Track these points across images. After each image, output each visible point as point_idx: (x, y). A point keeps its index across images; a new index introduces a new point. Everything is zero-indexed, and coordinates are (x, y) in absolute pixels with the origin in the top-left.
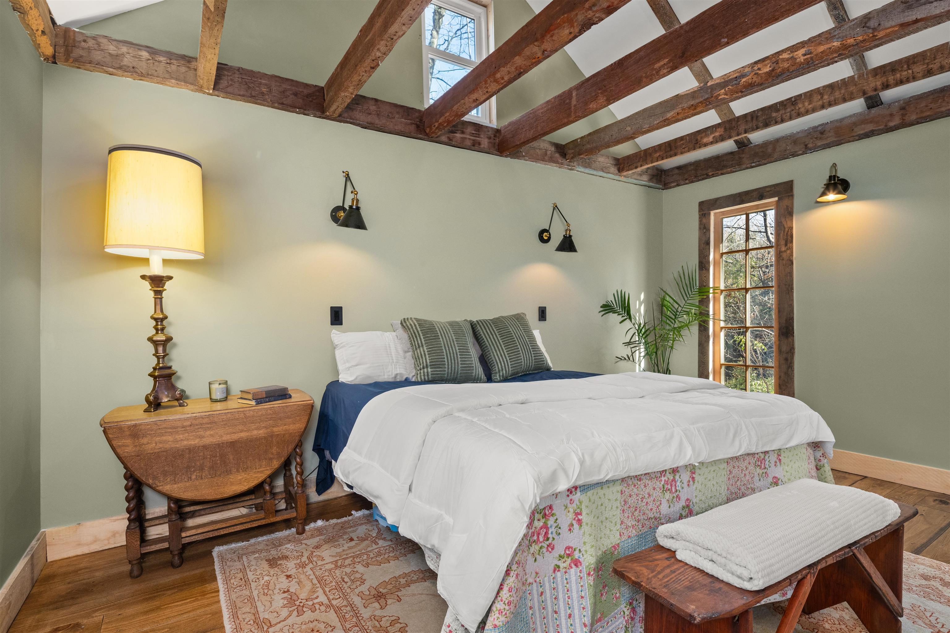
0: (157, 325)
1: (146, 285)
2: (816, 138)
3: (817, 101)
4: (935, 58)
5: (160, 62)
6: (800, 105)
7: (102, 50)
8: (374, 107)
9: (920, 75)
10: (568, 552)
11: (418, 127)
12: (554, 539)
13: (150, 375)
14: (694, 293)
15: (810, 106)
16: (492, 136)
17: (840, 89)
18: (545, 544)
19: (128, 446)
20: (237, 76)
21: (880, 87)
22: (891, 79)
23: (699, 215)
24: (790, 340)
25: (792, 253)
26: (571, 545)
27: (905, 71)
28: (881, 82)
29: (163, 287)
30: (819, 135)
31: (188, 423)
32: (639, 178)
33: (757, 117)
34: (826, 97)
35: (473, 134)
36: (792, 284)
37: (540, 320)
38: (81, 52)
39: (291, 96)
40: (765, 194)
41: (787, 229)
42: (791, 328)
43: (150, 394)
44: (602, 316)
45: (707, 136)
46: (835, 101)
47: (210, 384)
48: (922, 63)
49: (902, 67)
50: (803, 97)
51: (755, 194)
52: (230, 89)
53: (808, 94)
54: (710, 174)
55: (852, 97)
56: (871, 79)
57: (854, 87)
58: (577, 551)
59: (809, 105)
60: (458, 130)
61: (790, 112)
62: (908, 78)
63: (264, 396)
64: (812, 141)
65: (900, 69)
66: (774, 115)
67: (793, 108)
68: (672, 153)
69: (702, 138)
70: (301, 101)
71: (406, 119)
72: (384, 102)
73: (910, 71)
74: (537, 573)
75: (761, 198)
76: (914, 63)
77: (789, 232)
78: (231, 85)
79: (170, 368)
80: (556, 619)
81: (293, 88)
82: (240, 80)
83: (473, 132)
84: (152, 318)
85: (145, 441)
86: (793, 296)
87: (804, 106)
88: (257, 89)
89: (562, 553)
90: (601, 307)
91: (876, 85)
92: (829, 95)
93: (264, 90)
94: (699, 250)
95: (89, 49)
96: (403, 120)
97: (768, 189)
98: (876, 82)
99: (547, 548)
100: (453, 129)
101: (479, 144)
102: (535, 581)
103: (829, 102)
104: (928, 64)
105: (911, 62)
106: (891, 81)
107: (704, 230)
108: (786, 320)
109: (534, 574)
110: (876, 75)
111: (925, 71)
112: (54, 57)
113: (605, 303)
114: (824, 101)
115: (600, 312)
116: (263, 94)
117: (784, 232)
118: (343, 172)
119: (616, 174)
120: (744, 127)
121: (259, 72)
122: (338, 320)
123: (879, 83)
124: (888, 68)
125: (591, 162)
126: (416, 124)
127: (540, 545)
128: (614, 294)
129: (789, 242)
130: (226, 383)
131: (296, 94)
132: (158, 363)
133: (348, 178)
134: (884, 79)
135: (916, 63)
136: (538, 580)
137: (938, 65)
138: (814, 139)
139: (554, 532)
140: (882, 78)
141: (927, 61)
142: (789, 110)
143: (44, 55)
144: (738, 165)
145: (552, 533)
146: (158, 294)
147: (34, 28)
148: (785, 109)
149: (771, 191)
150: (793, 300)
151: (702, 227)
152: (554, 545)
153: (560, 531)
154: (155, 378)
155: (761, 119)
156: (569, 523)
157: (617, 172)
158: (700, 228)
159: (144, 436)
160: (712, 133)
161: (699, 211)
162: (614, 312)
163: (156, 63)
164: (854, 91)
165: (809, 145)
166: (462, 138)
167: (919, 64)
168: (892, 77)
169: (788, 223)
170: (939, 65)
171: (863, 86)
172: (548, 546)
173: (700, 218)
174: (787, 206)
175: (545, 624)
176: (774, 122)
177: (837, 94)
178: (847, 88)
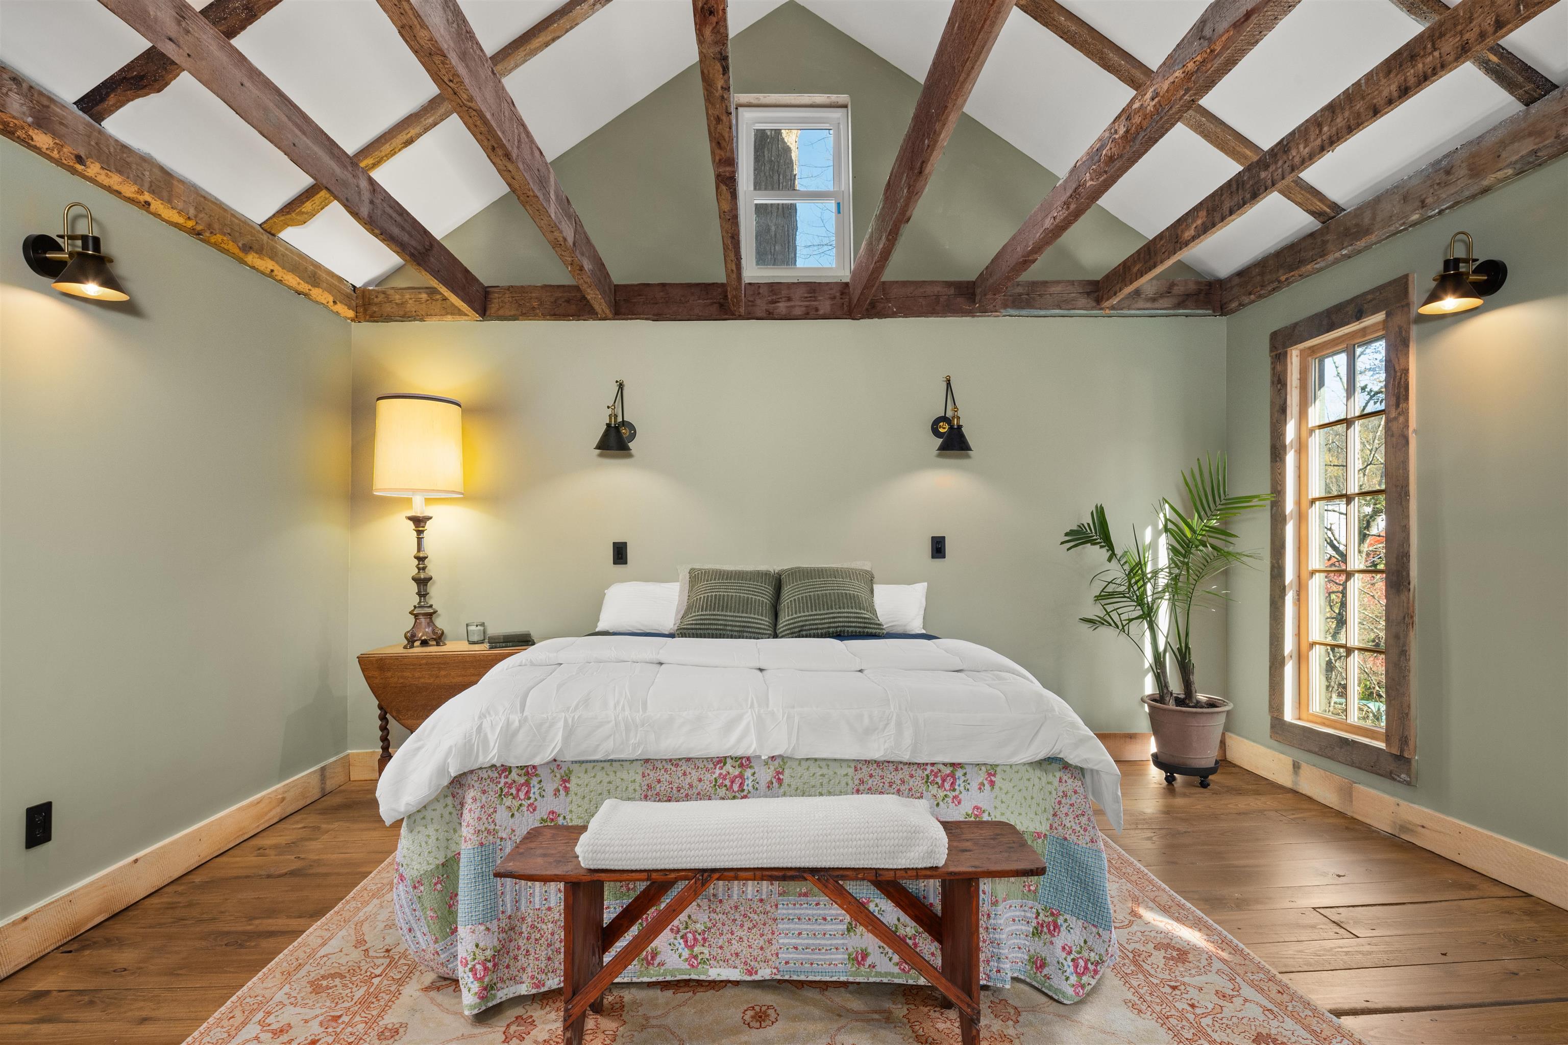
0: (419, 564)
1: (411, 524)
2: (1439, 184)
3: (1315, 140)
4: (1471, 19)
5: (437, 300)
6: (1294, 152)
7: (391, 302)
8: (661, 294)
9: (1451, 58)
10: (551, 817)
11: (721, 305)
12: (536, 800)
13: (411, 613)
14: (1220, 507)
15: (1307, 150)
16: (838, 294)
17: (1343, 109)
18: (526, 803)
19: (376, 678)
20: (507, 296)
21: (1395, 94)
22: (1410, 74)
23: (1272, 357)
24: (1403, 597)
25: (1407, 421)
26: (555, 810)
27: (1430, 54)
28: (1396, 84)
29: (424, 527)
30: (1444, 177)
31: (424, 661)
32: (1149, 305)
33: (1243, 183)
34: (1325, 129)
35: (807, 297)
36: (1407, 485)
37: (933, 557)
38: (375, 309)
39: (563, 304)
40: (1366, 306)
41: (1399, 374)
42: (1404, 573)
43: (408, 632)
44: (1068, 550)
45: (1188, 227)
46: (1338, 134)
47: (467, 625)
48: (1452, 33)
49: (1425, 48)
50: (1297, 135)
51: (1350, 309)
52: (501, 312)
53: (1303, 128)
54: (1283, 278)
55: (1360, 121)
56: (1383, 81)
57: (1362, 102)
58: (561, 818)
59: (1305, 148)
60: (781, 298)
61: (1282, 166)
62: (1434, 69)
63: (502, 641)
64: (1432, 191)
65: (1422, 53)
66: (1263, 175)
67: (1285, 158)
68: (1151, 262)
69: (1182, 232)
70: (574, 307)
71: (704, 299)
72: (674, 284)
73: (1436, 54)
74: (513, 831)
75: (1359, 315)
76: (1442, 35)
77: (1403, 380)
78: (502, 307)
79: (431, 606)
80: (530, 887)
81: (565, 294)
82: (510, 299)
83: (806, 295)
84: (416, 557)
85: (389, 674)
86: (1408, 508)
87: (1298, 152)
88: (528, 304)
89: (545, 817)
90: (1067, 534)
91: (1390, 93)
92: (1330, 125)
93: (535, 304)
94: (1271, 422)
95: (380, 304)
96: (701, 301)
97: (1370, 297)
98: (1389, 85)
99: (528, 807)
100: (774, 297)
101: (817, 310)
102: (510, 839)
103: (1330, 137)
104: (1461, 33)
105: (1437, 34)
106: (1412, 81)
107: (1279, 386)
108: (1397, 558)
109: (509, 831)
110: (1389, 72)
111: (1457, 48)
112: (357, 317)
113: (1075, 528)
114: (1324, 137)
115: (1062, 543)
116: (533, 308)
117: (1394, 380)
118: (617, 382)
119: (1092, 308)
120: (1228, 205)
121: (529, 286)
122: (621, 558)
123: (1394, 87)
124: (1405, 55)
125: (1034, 299)
126: (719, 303)
127: (520, 802)
128: (1092, 513)
129: (1402, 401)
130: (483, 624)
131: (568, 301)
132: (420, 602)
133: (621, 386)
134: (1401, 78)
135: (1444, 35)
136: (513, 838)
137: (1476, 30)
138: (1436, 187)
139: (537, 793)
140: (1399, 76)
141: (1459, 28)
142: (1280, 163)
143: (349, 318)
144: (1321, 257)
145: (534, 793)
146: (419, 532)
147: (324, 302)
148: (1276, 163)
149: (1374, 299)
150: (1408, 517)
151: (1276, 379)
152: (536, 807)
153: (544, 793)
154: (416, 616)
155: (1248, 186)
156: (555, 787)
157: (1094, 304)
158: (1273, 383)
159: (389, 670)
160: (1194, 221)
161: (1271, 351)
162: (1093, 543)
163: (434, 303)
164: (1362, 110)
165: (1427, 201)
166: (787, 307)
167: (1448, 35)
168: (1412, 71)
169: (1401, 361)
170: (1478, 31)
171: (1374, 98)
172: (529, 805)
173: (1272, 363)
174: (1400, 328)
175: (516, 891)
176: (1263, 188)
177: (1340, 121)
178: (1352, 107)
